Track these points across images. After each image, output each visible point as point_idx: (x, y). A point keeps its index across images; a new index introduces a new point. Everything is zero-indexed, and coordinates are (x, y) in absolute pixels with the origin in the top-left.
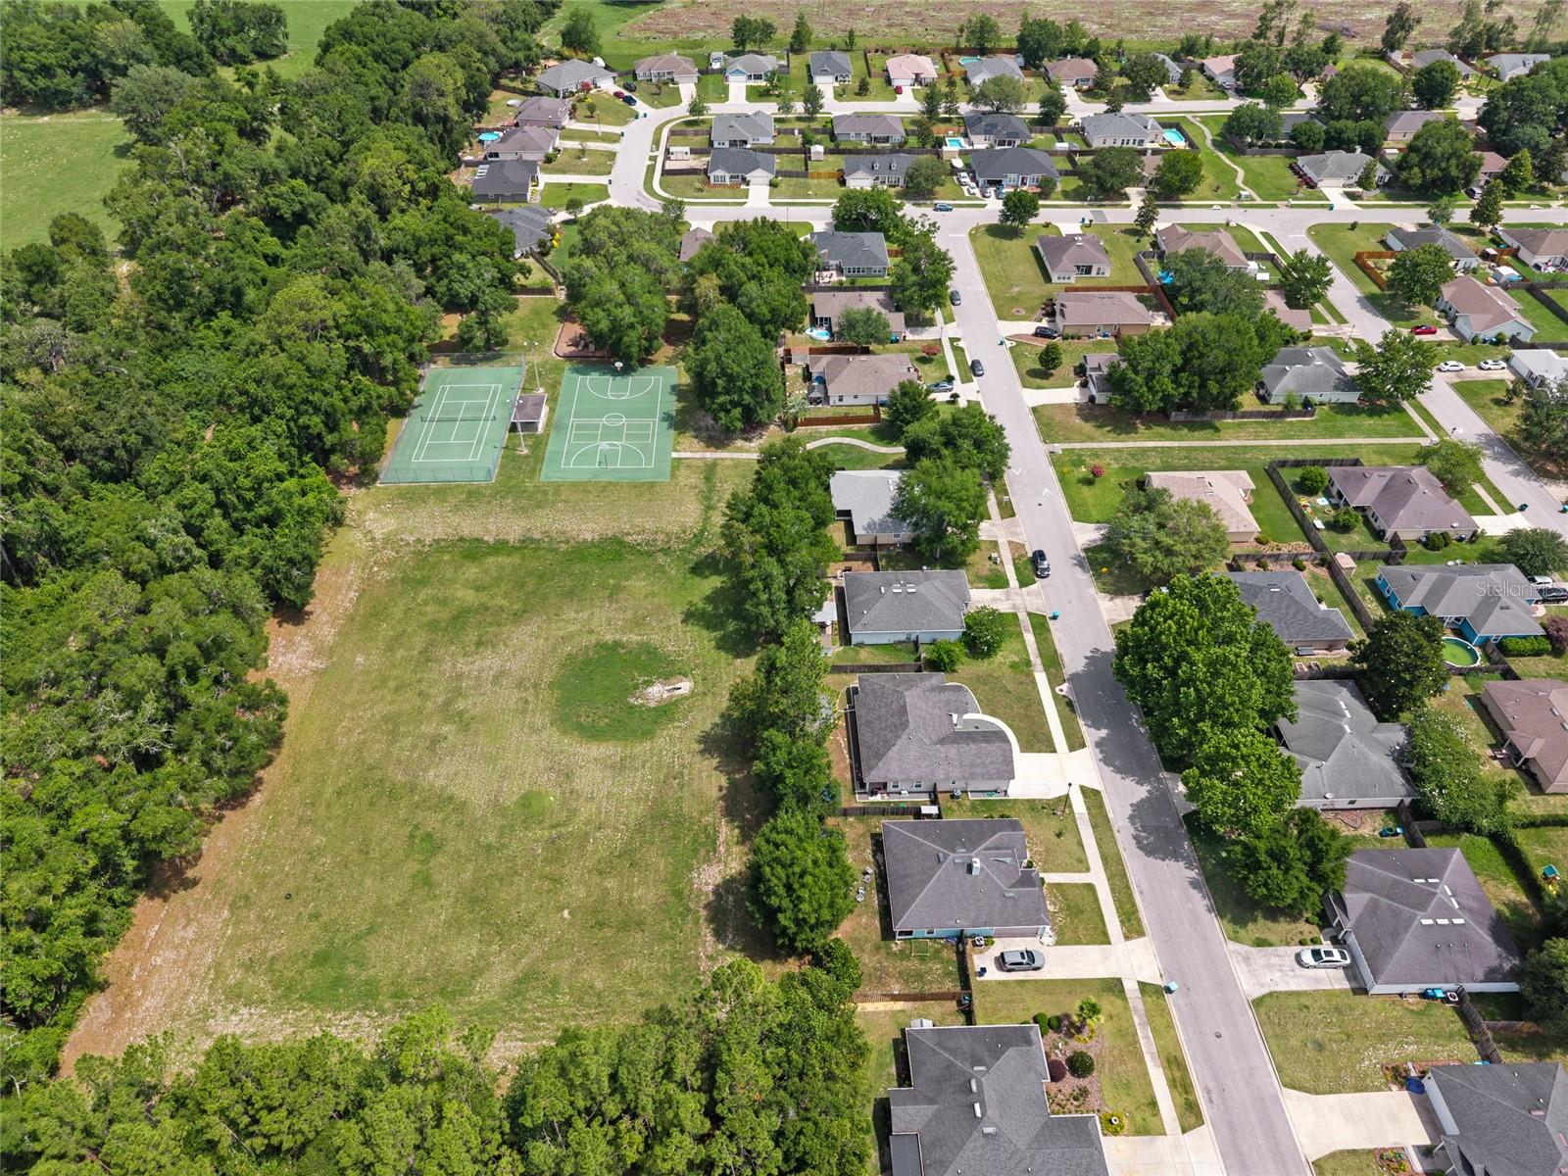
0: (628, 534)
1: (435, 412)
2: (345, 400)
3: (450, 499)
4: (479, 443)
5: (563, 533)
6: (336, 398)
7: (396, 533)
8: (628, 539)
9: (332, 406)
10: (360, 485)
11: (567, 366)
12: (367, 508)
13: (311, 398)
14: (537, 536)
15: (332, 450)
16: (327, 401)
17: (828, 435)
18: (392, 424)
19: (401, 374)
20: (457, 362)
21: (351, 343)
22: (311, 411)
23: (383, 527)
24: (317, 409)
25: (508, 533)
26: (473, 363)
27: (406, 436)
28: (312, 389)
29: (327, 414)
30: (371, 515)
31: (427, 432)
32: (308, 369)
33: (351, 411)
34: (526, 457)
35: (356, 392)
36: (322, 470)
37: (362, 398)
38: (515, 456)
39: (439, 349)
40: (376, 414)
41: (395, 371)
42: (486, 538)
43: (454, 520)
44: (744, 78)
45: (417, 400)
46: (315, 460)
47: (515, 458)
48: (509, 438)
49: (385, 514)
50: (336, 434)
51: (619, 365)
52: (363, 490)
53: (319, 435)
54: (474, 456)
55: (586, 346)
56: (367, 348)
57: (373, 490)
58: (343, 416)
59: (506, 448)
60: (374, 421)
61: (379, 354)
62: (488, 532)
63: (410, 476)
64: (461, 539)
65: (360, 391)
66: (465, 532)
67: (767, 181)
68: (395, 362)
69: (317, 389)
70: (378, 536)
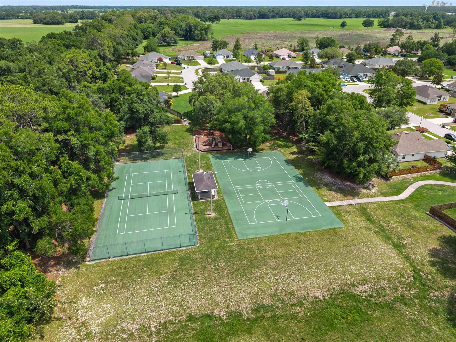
0: (353, 285)
1: (127, 192)
2: (56, 183)
3: (164, 269)
4: (171, 212)
5: (292, 293)
6: (46, 181)
7: (116, 321)
8: (357, 291)
9: (41, 188)
10: (69, 265)
11: (210, 156)
12: (78, 292)
13: (16, 181)
14: (268, 301)
15: (40, 234)
16: (36, 183)
17: (416, 180)
18: (96, 203)
19: (102, 163)
20: (135, 159)
21: (60, 137)
22: (16, 195)
23: (99, 316)
24: (23, 193)
25: (238, 303)
26: (146, 159)
27: (107, 213)
28: (18, 172)
29: (35, 198)
30: (84, 301)
31: (125, 208)
32: (16, 153)
33: (61, 193)
34: (216, 219)
35: (66, 174)
36: (28, 258)
37: (72, 180)
38: (206, 219)
39: (123, 153)
40: (84, 195)
41: (97, 162)
42: (216, 312)
43: (177, 294)
44: (222, 57)
45: (113, 184)
46: (21, 247)
47: (207, 221)
48: (195, 205)
49: (100, 298)
50: (45, 218)
51: (250, 150)
52: (72, 270)
53: (26, 221)
54: (172, 223)
55: (216, 145)
56: (74, 141)
57: (83, 269)
58: (53, 198)
59: (196, 213)
60: (82, 201)
61: (85, 146)
62: (216, 304)
63: (118, 250)
64: (191, 318)
65: (70, 174)
66: (193, 308)
67: (259, 80)
68: (97, 153)
69: (23, 172)
70: (95, 329)
